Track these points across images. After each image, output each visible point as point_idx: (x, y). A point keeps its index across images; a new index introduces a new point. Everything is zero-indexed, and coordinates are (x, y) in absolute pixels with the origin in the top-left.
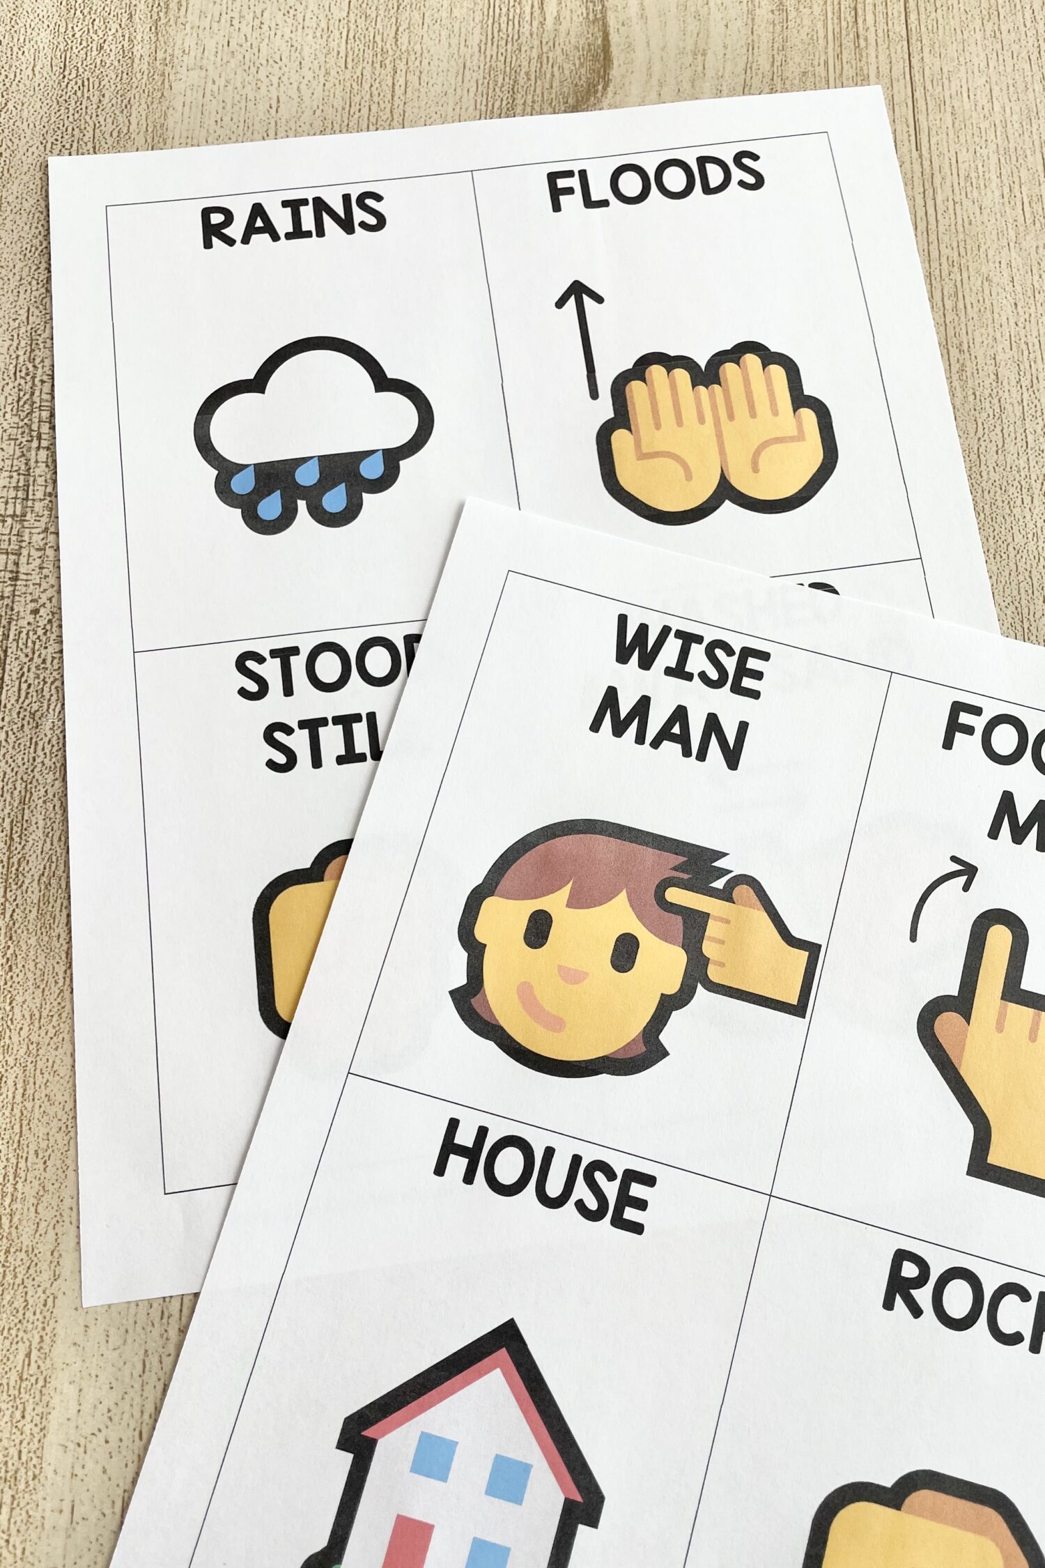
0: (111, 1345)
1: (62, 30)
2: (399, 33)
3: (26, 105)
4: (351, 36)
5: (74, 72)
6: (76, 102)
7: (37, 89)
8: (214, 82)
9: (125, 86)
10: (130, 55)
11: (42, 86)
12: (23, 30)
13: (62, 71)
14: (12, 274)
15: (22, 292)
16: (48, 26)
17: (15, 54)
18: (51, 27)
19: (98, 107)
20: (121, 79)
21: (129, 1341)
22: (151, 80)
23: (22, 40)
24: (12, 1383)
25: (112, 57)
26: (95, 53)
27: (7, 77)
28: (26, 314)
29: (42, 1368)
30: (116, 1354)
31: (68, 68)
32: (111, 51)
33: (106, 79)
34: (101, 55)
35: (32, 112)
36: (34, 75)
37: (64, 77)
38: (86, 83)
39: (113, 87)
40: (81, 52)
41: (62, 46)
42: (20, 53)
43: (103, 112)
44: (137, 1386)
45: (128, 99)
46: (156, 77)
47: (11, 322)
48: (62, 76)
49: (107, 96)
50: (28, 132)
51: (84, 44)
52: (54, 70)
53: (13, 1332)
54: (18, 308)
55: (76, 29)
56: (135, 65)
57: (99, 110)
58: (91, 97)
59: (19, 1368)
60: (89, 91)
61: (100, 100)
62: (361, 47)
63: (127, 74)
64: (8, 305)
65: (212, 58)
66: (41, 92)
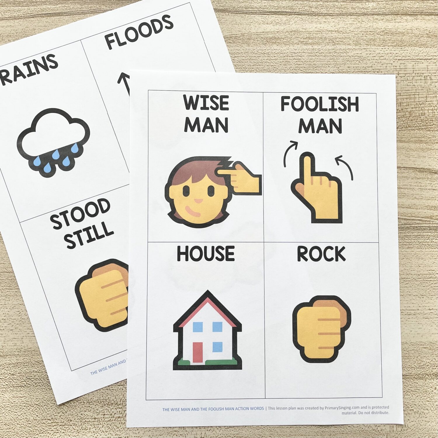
0: (422, 327)
1: (4, 389)
2: (7, 271)
3: (37, 397)
4: (9, 288)
5: (23, 382)
6: (36, 380)
7: (30, 395)
8: (29, 333)
9: (29, 364)
10: (16, 364)
11: (29, 393)
12: (4, 404)
13: (22, 387)
14: (105, 393)
15: (112, 388)
16: (3, 394)
17: (15, 405)
18: (3, 393)
19: (38, 372)
20: (27, 366)
21: (421, 322)
22: (27, 355)
23: (9, 403)
24: (432, 351)
25: (17, 370)
26: (15, 376)
27: (25, 406)
28: (120, 386)
29: (428, 344)
30: (424, 326)
31: (22, 385)
32: (14, 371)
33: (26, 371)
34: (16, 374)
35: (40, 395)
36: (24, 396)
37: (25, 386)
38: (28, 378)
39: (30, 368)
40: (14, 381)
41: (12, 389)
42: (14, 403)
43: (41, 370)
44: (431, 319)
45: (35, 362)
46: (26, 354)
47: (123, 390)
48: (25, 387)
49: (34, 370)
50: (48, 395)
51: (11, 380)
52: (22, 390)
53: (420, 352)
54: (118, 389)
55: (4, 384)
56: (21, 362)
57: (40, 372)
58: (34, 375)
59: (428, 350)
60: (31, 376)
61: (35, 372)
62: (13, 284)
63: (24, 364)
64: (117, 392)
65: (18, 335)
66: (32, 393)
